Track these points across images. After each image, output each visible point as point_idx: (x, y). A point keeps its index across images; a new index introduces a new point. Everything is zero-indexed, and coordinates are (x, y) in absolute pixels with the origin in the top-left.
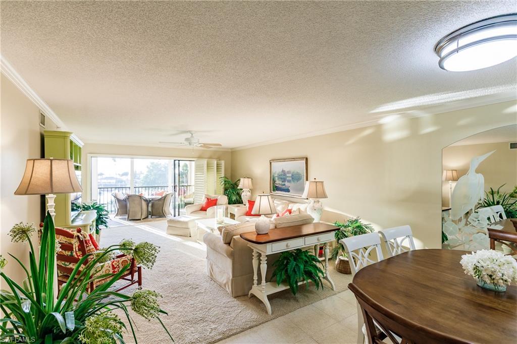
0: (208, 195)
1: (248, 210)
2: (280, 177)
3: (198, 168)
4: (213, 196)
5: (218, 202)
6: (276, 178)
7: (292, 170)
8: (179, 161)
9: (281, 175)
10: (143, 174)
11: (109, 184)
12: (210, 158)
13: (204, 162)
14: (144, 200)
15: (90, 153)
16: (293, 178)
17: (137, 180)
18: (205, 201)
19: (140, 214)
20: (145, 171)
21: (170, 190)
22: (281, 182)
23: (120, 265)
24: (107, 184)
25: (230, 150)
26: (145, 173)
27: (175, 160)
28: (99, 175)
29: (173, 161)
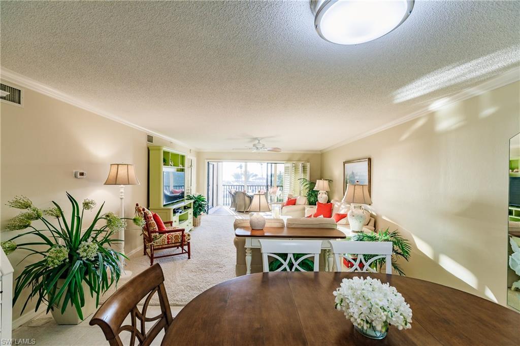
0: (291, 195)
2: (350, 179)
3: (286, 170)
4: (296, 195)
5: (298, 202)
6: (348, 181)
8: (271, 163)
9: (351, 177)
12: (299, 160)
14: (247, 196)
15: (207, 159)
18: (287, 200)
19: (244, 207)
23: (173, 238)
25: (319, 153)
27: (268, 163)
28: (254, 176)
29: (266, 163)
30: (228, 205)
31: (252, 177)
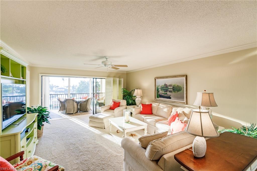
0: (114, 100)
1: (142, 110)
2: (162, 88)
3: (108, 83)
4: (117, 100)
5: (121, 104)
6: (160, 89)
7: (173, 84)
8: (96, 78)
9: (164, 87)
10: (77, 86)
11: (61, 91)
12: (115, 77)
13: (112, 79)
14: (75, 102)
15: (41, 73)
16: (173, 90)
17: (74, 89)
18: (113, 104)
19: (73, 110)
20: (78, 85)
21: (91, 96)
22: (163, 92)
24: (60, 91)
25: (126, 73)
26: (78, 86)
27: (93, 78)
28: (56, 87)
29: (92, 79)
30: (56, 108)
31: (55, 88)
